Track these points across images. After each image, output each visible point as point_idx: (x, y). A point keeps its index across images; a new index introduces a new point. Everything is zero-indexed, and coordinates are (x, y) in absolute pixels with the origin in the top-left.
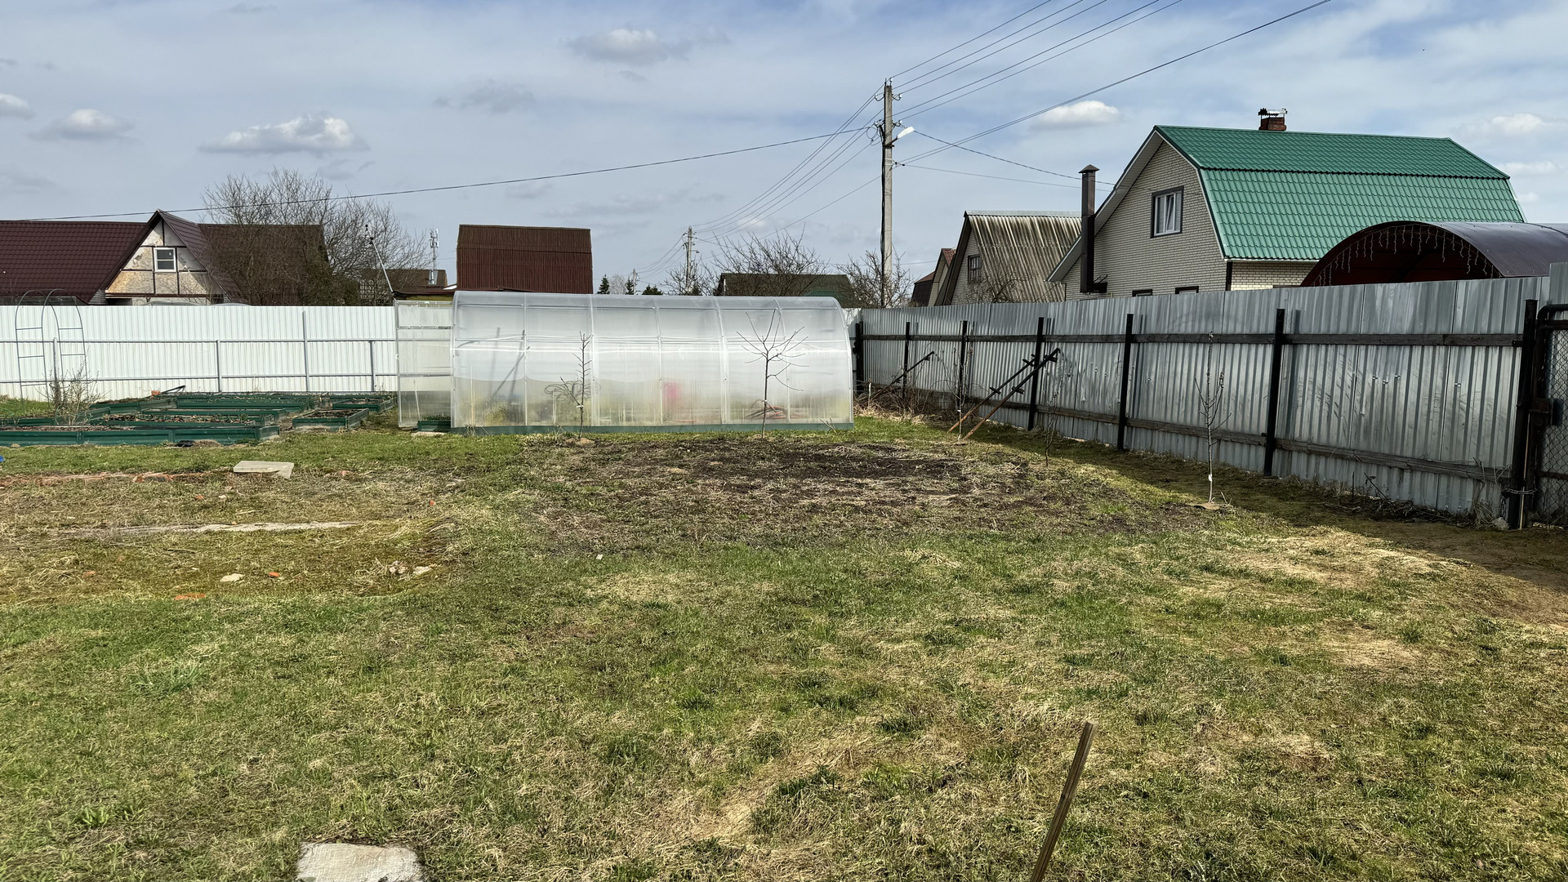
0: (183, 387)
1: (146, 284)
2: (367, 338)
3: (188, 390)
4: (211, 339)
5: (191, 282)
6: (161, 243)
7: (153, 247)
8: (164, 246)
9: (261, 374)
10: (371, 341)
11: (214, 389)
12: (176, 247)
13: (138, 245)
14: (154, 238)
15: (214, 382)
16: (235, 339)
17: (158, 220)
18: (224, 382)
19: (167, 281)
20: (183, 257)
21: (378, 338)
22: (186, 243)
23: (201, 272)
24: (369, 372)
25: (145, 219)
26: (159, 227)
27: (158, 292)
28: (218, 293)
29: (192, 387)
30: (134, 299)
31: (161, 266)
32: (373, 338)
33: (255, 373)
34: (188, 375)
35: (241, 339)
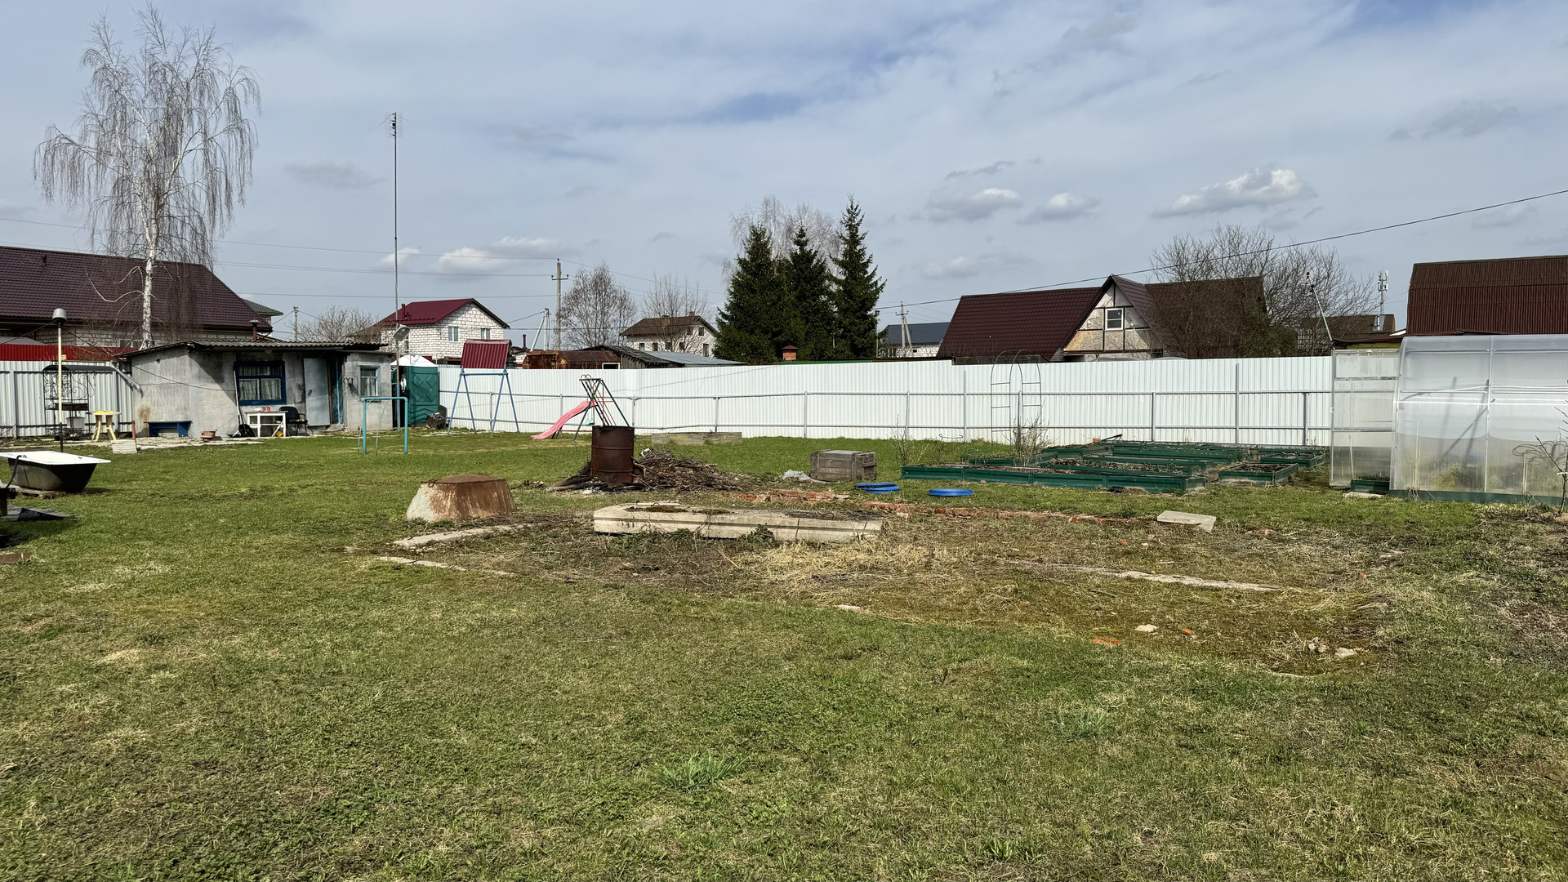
0: (1120, 435)
1: (1097, 342)
2: (1301, 389)
3: (1124, 438)
4: (1148, 391)
5: (1135, 339)
6: (1111, 304)
7: (1104, 308)
8: (1114, 307)
9: (1192, 425)
10: (1305, 393)
11: (1148, 439)
12: (1124, 307)
13: (1093, 307)
14: (1106, 300)
15: (1148, 431)
16: (1170, 391)
17: (1111, 284)
18: (1157, 432)
19: (1115, 337)
20: (1131, 316)
21: (1313, 389)
22: (1133, 303)
23: (1144, 329)
24: (1301, 425)
25: (1100, 283)
26: (1111, 290)
27: (1107, 349)
28: (1159, 347)
29: (1128, 436)
30: (1086, 355)
31: (1111, 325)
32: (1307, 389)
33: (1186, 424)
34: (1125, 425)
35: (1175, 391)
